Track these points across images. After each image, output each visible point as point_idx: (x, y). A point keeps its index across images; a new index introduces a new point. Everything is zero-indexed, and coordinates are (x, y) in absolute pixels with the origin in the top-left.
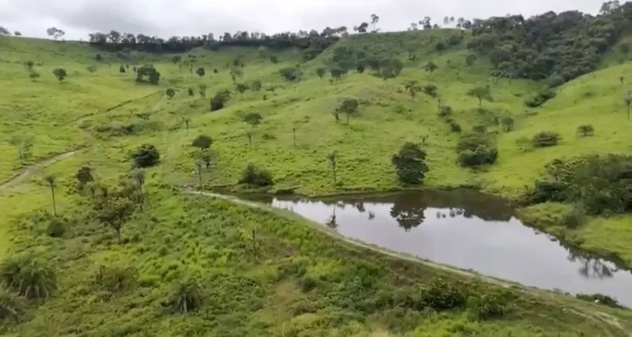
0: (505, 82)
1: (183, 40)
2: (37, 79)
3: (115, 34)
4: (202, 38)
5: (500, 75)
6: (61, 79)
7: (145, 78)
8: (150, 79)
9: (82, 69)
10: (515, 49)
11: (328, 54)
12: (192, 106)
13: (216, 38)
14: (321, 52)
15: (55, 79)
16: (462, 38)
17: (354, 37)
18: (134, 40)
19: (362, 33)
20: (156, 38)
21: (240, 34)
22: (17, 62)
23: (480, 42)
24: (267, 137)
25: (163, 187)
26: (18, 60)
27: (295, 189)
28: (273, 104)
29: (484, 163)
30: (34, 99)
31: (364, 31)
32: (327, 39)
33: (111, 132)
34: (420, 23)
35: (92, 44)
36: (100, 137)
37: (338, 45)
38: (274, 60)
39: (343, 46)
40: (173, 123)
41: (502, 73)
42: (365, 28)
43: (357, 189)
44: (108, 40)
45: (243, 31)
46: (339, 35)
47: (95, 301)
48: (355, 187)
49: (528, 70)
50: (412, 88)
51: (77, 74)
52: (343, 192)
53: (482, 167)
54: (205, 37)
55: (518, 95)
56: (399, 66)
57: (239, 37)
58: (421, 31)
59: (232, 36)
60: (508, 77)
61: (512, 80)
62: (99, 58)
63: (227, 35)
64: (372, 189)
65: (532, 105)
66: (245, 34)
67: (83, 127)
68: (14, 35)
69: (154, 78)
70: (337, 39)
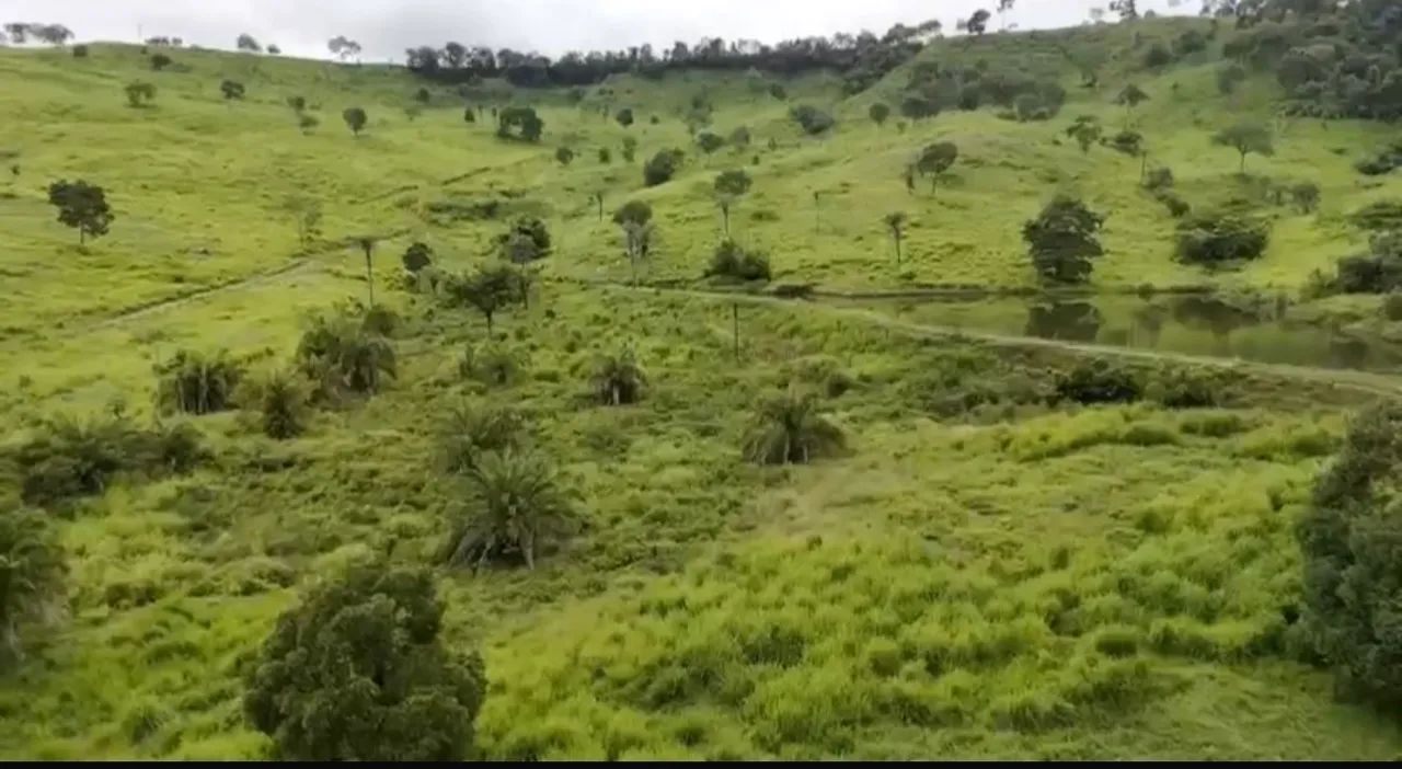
0: (1311, 124)
1: (589, 59)
2: (311, 129)
3: (455, 49)
4: (627, 53)
5: (1299, 113)
6: (357, 127)
7: (516, 130)
8: (524, 133)
9: (394, 115)
10: (1339, 54)
11: (896, 80)
12: (608, 180)
13: (658, 53)
14: (880, 76)
15: (345, 128)
16: (1211, 37)
17: (955, 43)
18: (491, 61)
19: (975, 33)
20: (534, 57)
21: (707, 44)
22: (273, 102)
23: (1254, 40)
24: (759, 216)
25: (560, 280)
26: (275, 97)
27: (815, 284)
28: (774, 170)
29: (1232, 257)
30: (309, 161)
31: (981, 29)
32: (895, 49)
33: (455, 213)
34: (1112, 7)
35: (412, 69)
36: (435, 222)
37: (920, 58)
38: (778, 94)
39: (931, 60)
40: (570, 207)
41: (1306, 107)
42: (982, 23)
43: (946, 286)
44: (441, 62)
45: (714, 36)
46: (924, 39)
47: (463, 393)
48: (940, 282)
49: (1370, 99)
50: (1083, 132)
51: (384, 123)
52: (915, 290)
53: (1229, 263)
54: (634, 51)
55: (1340, 152)
56: (1058, 98)
57: (706, 50)
58: (1113, 26)
59: (690, 47)
60: (1318, 115)
61: (1329, 123)
62: (424, 96)
63: (680, 47)
64: (976, 287)
65: (1371, 170)
66: (717, 43)
67: (401, 205)
68: (265, 52)
69: (532, 131)
70: (918, 47)
